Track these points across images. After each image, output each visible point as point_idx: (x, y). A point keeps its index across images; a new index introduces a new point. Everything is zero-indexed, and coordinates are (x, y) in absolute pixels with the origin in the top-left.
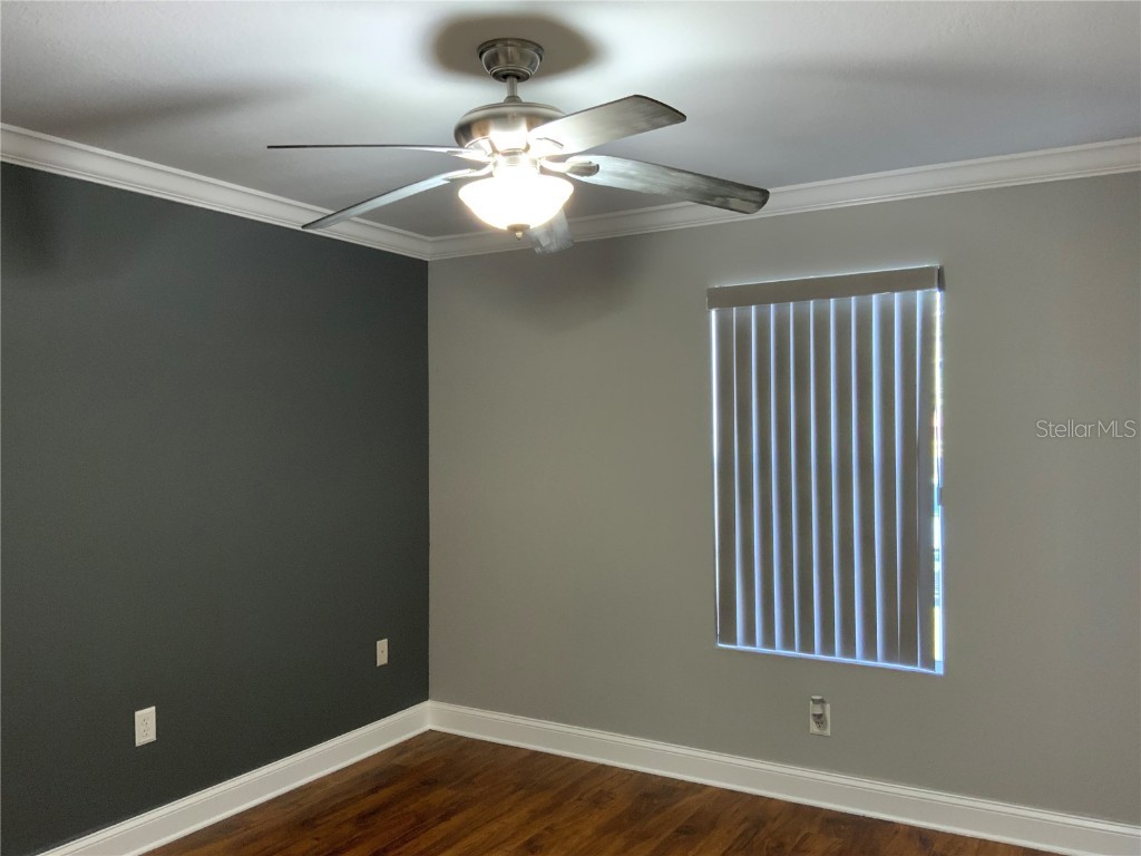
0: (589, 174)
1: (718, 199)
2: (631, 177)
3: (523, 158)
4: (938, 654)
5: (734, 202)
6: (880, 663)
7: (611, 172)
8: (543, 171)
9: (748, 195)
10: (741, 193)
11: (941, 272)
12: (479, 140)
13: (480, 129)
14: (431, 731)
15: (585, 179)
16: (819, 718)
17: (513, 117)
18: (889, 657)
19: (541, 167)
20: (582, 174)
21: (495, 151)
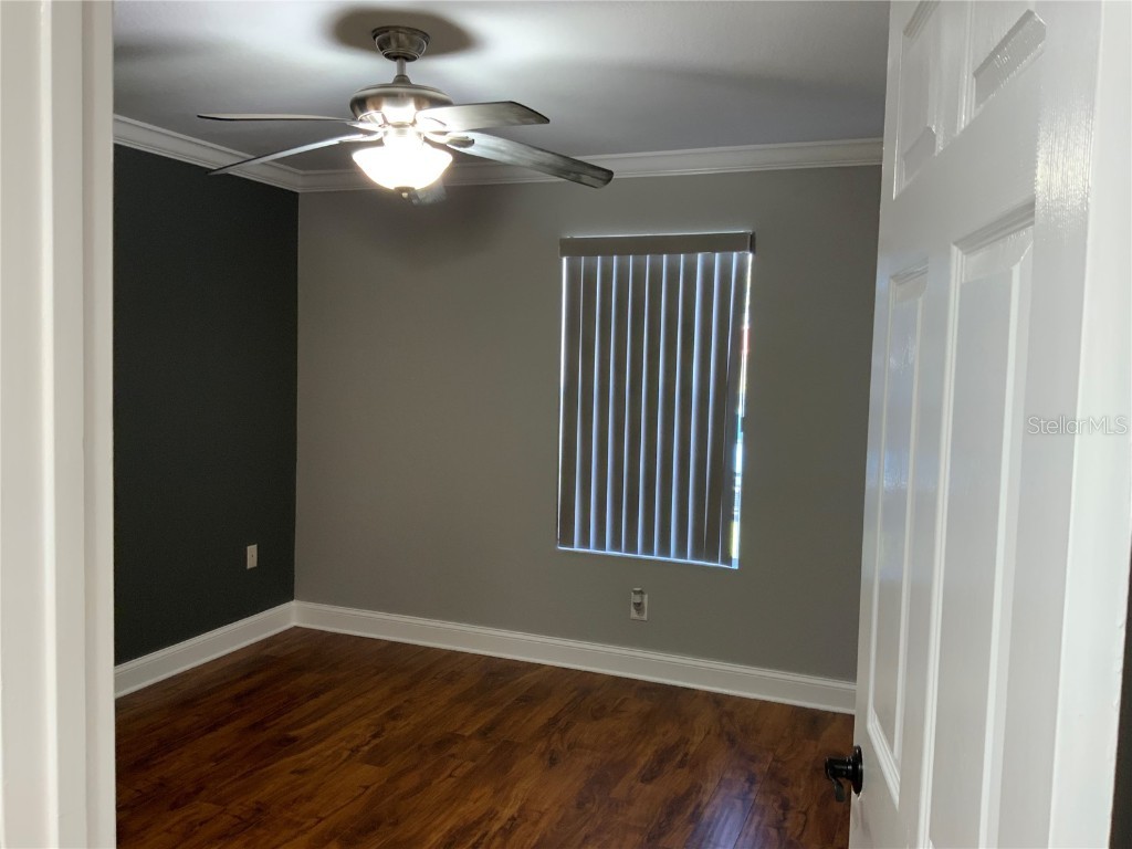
0: (464, 147)
1: (573, 175)
2: (502, 152)
3: (410, 130)
4: (735, 553)
5: (585, 178)
6: (689, 561)
7: (484, 146)
8: (426, 140)
9: (597, 173)
10: (591, 172)
11: (753, 237)
12: (372, 113)
13: (374, 104)
14: (296, 627)
15: (462, 150)
16: (639, 606)
17: (403, 96)
18: (696, 556)
19: (425, 138)
20: (459, 146)
21: (386, 122)
